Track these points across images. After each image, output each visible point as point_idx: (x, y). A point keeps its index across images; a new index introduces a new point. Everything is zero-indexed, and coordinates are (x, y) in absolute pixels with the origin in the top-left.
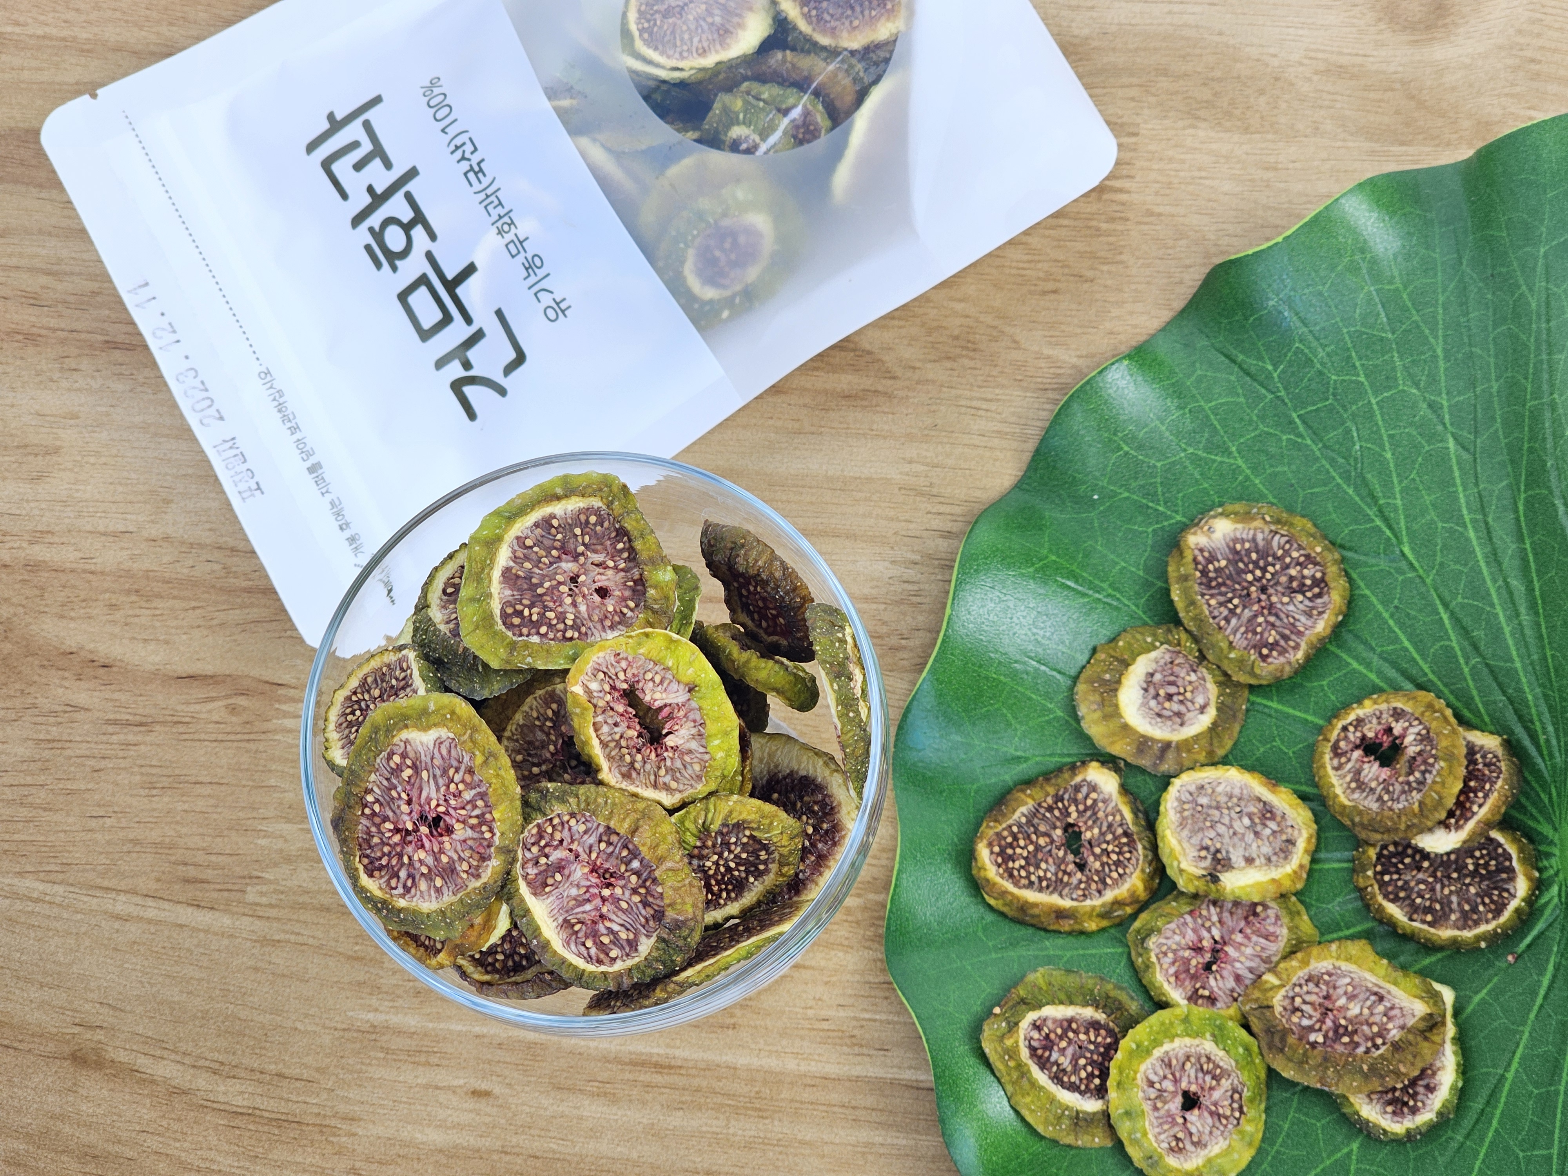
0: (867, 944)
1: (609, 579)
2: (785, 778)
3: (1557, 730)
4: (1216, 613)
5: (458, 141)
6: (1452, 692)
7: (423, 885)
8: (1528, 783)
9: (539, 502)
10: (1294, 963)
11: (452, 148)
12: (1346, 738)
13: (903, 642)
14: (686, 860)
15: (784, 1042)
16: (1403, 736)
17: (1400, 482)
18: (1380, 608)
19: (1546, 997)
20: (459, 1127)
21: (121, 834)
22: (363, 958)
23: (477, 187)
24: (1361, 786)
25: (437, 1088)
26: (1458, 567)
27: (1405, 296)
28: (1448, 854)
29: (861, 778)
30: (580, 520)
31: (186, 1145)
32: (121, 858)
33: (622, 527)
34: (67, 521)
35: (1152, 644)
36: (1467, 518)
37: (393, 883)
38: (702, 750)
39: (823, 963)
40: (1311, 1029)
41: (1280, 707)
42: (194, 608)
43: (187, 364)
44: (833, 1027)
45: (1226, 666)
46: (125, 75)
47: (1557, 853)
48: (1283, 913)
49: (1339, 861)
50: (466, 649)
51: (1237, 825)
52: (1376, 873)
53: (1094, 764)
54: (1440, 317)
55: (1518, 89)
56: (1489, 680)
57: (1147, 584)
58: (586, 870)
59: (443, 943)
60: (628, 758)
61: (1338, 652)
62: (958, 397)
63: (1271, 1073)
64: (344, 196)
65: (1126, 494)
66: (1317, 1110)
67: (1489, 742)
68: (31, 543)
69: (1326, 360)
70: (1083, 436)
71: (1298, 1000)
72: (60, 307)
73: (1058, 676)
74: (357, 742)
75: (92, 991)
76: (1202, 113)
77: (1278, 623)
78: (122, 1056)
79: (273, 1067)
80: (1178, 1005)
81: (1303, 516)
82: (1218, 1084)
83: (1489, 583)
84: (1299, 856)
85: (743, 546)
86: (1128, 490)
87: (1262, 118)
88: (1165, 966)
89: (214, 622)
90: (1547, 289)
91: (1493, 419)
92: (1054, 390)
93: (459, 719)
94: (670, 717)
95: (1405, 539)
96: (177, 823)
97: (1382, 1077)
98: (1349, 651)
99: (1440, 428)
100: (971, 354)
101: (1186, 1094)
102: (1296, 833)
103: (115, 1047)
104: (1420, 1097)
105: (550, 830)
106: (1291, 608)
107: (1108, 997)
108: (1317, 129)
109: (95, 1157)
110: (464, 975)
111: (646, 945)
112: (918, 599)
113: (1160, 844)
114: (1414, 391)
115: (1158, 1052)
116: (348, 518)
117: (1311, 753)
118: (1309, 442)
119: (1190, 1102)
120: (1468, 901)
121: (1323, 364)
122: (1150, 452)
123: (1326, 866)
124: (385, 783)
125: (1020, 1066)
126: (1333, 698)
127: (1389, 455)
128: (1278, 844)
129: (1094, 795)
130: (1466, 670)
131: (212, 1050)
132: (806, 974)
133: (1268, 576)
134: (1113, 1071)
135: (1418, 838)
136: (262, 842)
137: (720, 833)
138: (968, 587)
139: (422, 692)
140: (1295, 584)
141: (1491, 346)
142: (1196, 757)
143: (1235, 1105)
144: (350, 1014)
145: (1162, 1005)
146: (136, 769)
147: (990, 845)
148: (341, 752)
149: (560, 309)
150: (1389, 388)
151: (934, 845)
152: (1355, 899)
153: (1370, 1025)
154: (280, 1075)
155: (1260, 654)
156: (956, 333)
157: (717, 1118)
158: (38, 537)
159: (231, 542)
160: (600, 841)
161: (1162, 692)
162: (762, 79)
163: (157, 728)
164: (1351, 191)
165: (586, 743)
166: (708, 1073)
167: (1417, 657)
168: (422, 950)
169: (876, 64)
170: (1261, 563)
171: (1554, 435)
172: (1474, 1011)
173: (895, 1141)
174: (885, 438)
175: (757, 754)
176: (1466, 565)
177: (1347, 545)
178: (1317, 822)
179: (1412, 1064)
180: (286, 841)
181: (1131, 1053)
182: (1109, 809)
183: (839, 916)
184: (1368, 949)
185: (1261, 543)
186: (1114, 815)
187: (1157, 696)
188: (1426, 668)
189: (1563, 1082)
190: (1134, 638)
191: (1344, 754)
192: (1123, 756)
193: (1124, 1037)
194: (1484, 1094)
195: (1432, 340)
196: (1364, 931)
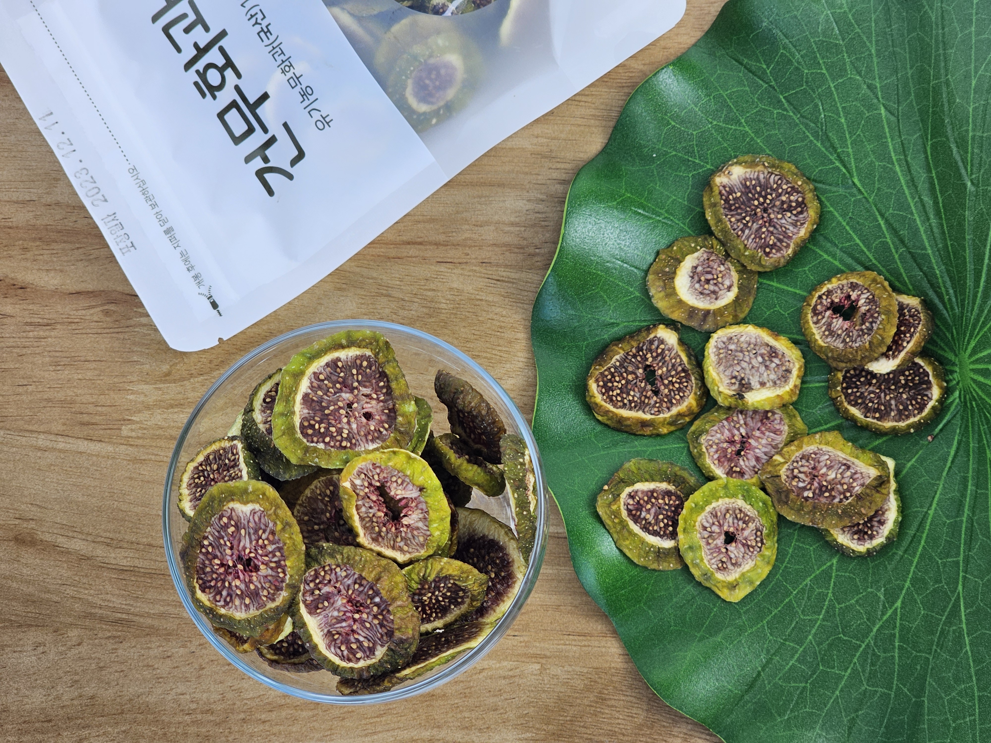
1: (372, 406)
3: (955, 292)
4: (735, 227)
5: (253, 12)
6: (888, 271)
8: (938, 326)
10: (793, 448)
11: (249, 16)
12: (821, 303)
13: (537, 250)
16: (857, 301)
17: (850, 137)
18: (840, 219)
19: (953, 462)
21: (39, 396)
23: (267, 42)
24: (832, 333)
26: (889, 190)
27: (850, 16)
28: (888, 374)
30: (356, 363)
31: (92, 592)
32: (39, 412)
33: (384, 372)
35: (695, 247)
36: (894, 158)
40: (804, 489)
41: (778, 285)
42: (78, 248)
43: (81, 165)
45: (743, 260)
47: (958, 370)
48: (784, 416)
49: (819, 382)
51: (754, 362)
52: (843, 388)
53: (661, 326)
54: (873, 29)
56: (911, 262)
57: (690, 210)
61: (814, 248)
63: (781, 518)
64: (179, 50)
65: (674, 153)
66: (810, 539)
67: (913, 302)
69: (801, 60)
70: (645, 117)
71: (796, 471)
73: (636, 271)
75: (26, 497)
77: (775, 231)
78: (47, 537)
79: (145, 540)
80: (721, 478)
81: (789, 162)
82: (747, 526)
83: (910, 199)
84: (794, 380)
86: (675, 150)
88: (712, 454)
89: (91, 257)
90: (942, 7)
91: (909, 93)
92: (625, 87)
94: (406, 506)
95: (855, 174)
96: (75, 387)
97: (851, 517)
98: (821, 247)
99: (875, 101)
101: (727, 533)
102: (791, 365)
103: (43, 532)
104: (875, 528)
106: (783, 221)
107: (676, 475)
109: (34, 602)
112: (546, 223)
113: (706, 376)
114: (858, 77)
115: (708, 509)
116: (193, 263)
117: (799, 315)
118: (791, 114)
119: (730, 538)
120: (902, 404)
121: (799, 63)
122: (689, 125)
123: (812, 385)
125: (623, 524)
126: (812, 278)
127: (843, 120)
128: (780, 373)
129: (662, 346)
130: (896, 256)
131: (105, 531)
133: (768, 201)
134: (681, 522)
135: (869, 364)
136: (131, 397)
138: (575, 215)
140: (785, 206)
141: (907, 46)
142: (727, 319)
143: (758, 539)
145: (711, 478)
146: (46, 354)
147: (597, 381)
149: (325, 122)
150: (841, 76)
151: (560, 382)
152: (830, 405)
153: (842, 485)
154: (150, 545)
155: (765, 251)
161: (703, 279)
163: (59, 326)
165: (350, 519)
167: (865, 249)
170: (763, 193)
171: (949, 103)
172: (907, 473)
176: (894, 189)
177: (818, 179)
178: (804, 358)
179: (870, 508)
180: (146, 396)
181: (692, 510)
182: (672, 355)
184: (839, 436)
185: (762, 181)
186: (676, 359)
187: (699, 281)
188: (870, 256)
189: (965, 515)
190: (683, 244)
191: (821, 313)
192: (680, 320)
193: (687, 500)
194: (916, 524)
195: (868, 44)
196: (836, 425)
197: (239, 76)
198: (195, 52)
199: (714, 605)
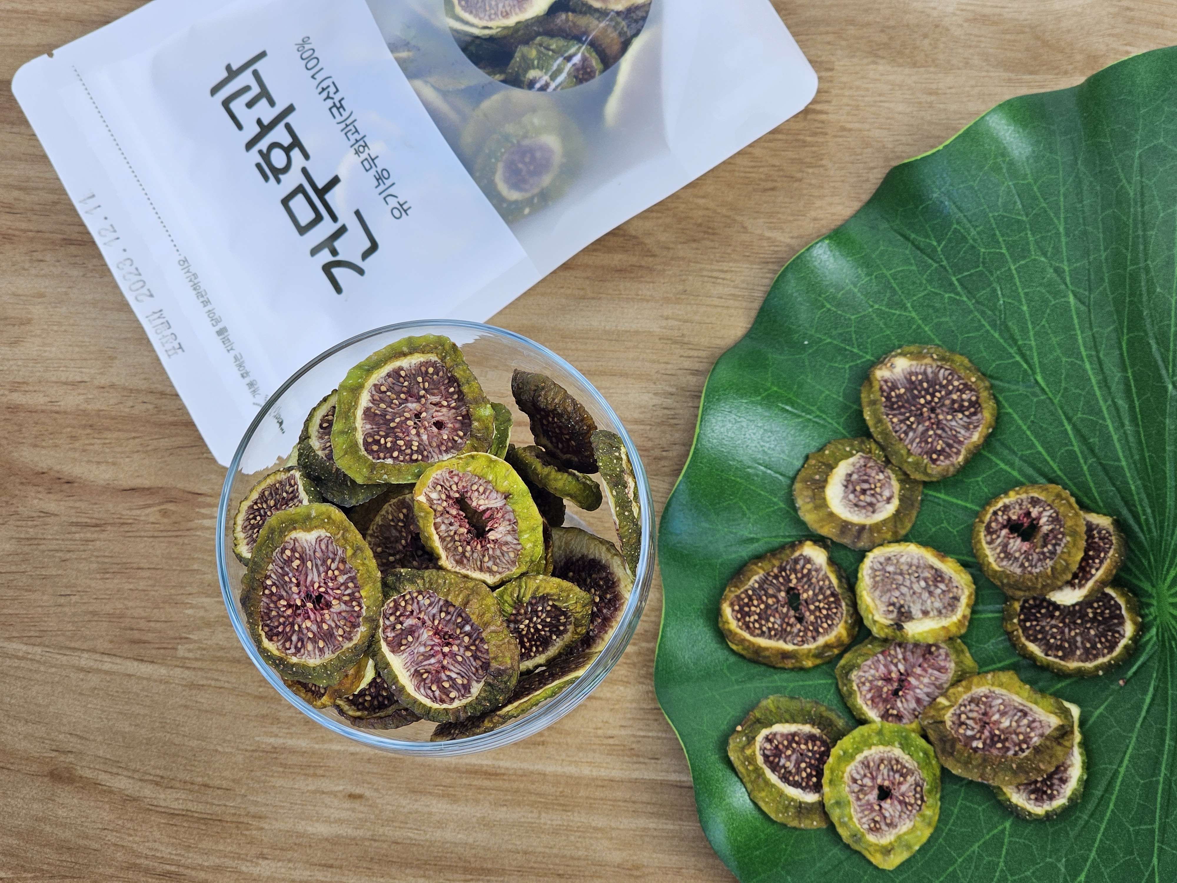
0: (642, 680)
1: (443, 415)
2: (578, 561)
3: (1153, 512)
4: (897, 428)
5: (324, 85)
6: (1075, 484)
7: (310, 646)
8: (1132, 551)
9: (391, 358)
10: (960, 689)
11: (320, 89)
12: (996, 520)
13: (664, 454)
14: (505, 624)
15: (581, 754)
16: (1039, 518)
17: (1033, 328)
18: (1020, 422)
19: (1148, 711)
20: (339, 821)
21: (84, 608)
22: (266, 697)
23: (339, 118)
24: (1008, 556)
25: (323, 793)
26: (1078, 391)
27: (1035, 189)
28: (1074, 606)
29: (634, 561)
30: (421, 370)
31: (137, 839)
32: (84, 626)
33: (453, 376)
34: (38, 374)
35: (850, 452)
36: (1084, 354)
37: (288, 645)
38: (515, 542)
39: (608, 695)
40: (973, 738)
41: (947, 498)
42: (134, 438)
43: (125, 255)
44: (617, 742)
45: (905, 467)
46: (74, 38)
47: (1155, 603)
48: (951, 652)
49: (992, 612)
50: (338, 470)
51: (916, 587)
52: (1020, 621)
53: (809, 543)
54: (1061, 204)
55: (1117, 31)
56: (1102, 474)
57: (846, 408)
58: (431, 633)
59: (325, 689)
60: (460, 549)
61: (989, 455)
62: (701, 270)
63: (944, 771)
64: (240, 127)
65: (829, 340)
66: (978, 798)
67: (1103, 521)
68: (11, 391)
69: (977, 237)
70: (796, 298)
71: (963, 717)
72: (29, 214)
73: (781, 478)
74: (259, 540)
75: (64, 725)
76: (880, 53)
77: (944, 435)
78: (88, 774)
79: (200, 779)
80: (874, 722)
81: (962, 354)
82: (905, 780)
83: (1101, 403)
84: (963, 609)
85: (543, 388)
86: (831, 337)
87: (926, 55)
88: (864, 693)
89: (149, 448)
90: (1141, 182)
91: (1102, 280)
92: (773, 263)
93: (334, 522)
94: (491, 517)
95: (1038, 370)
96: (125, 599)
97: (1027, 773)
98: (997, 454)
99: (1063, 287)
100: (711, 237)
101: (881, 788)
102: (960, 591)
103: (82, 767)
104: (1055, 787)
105: (403, 604)
106: (954, 423)
107: (822, 716)
108: (967, 63)
109: (69, 849)
110: (341, 712)
111: (476, 689)
112: (675, 421)
113: (859, 602)
114: (1043, 259)
115: (859, 757)
116: (248, 368)
117: (970, 533)
118: (965, 299)
119: (884, 794)
120: (1089, 641)
121: (975, 240)
122: (846, 308)
123: (984, 616)
124: (280, 571)
125: (758, 770)
126: (986, 490)
127: (1025, 308)
128: (946, 600)
129: (809, 566)
130: (1085, 468)
131: (154, 768)
132: (596, 704)
133: (936, 400)
134: (827, 772)
135: (1051, 594)
136: (190, 612)
137: (530, 603)
138: (712, 412)
139: (306, 502)
140: (956, 406)
141: (1100, 225)
142: (885, 536)
143: (918, 796)
144: (257, 739)
145: (863, 721)
146: (93, 559)
147: (732, 605)
148: (247, 547)
149: (403, 209)
150: (1024, 258)
151: (690, 605)
152: (1005, 640)
153: (1017, 734)
154: (206, 786)
155: (931, 458)
156: (699, 221)
157: (532, 812)
158: (16, 387)
159: (160, 388)
160: (441, 611)
161: (858, 488)
162: (551, 34)
163: (109, 528)
164: (994, 110)
165: (429, 538)
166: (524, 778)
167: (1048, 459)
168: (310, 694)
169: (636, 21)
170: (931, 390)
171: (1149, 292)
172: (1095, 722)
173: (665, 827)
174: (648, 301)
175: (557, 543)
176: (1083, 389)
177: (995, 375)
178: (975, 583)
179: (1049, 763)
180: (206, 611)
181: (839, 759)
182: (820, 576)
183: (621, 660)
184: (1015, 678)
185: (930, 376)
186: (824, 581)
187: (854, 491)
188: (1055, 466)
189: (1162, 775)
190: (836, 447)
191: (995, 532)
192: (830, 536)
193: (834, 746)
194: (1103, 784)
195: (1056, 221)
196: (1012, 664)
197: (307, 156)
198: (257, 129)
199: (865, 872)
